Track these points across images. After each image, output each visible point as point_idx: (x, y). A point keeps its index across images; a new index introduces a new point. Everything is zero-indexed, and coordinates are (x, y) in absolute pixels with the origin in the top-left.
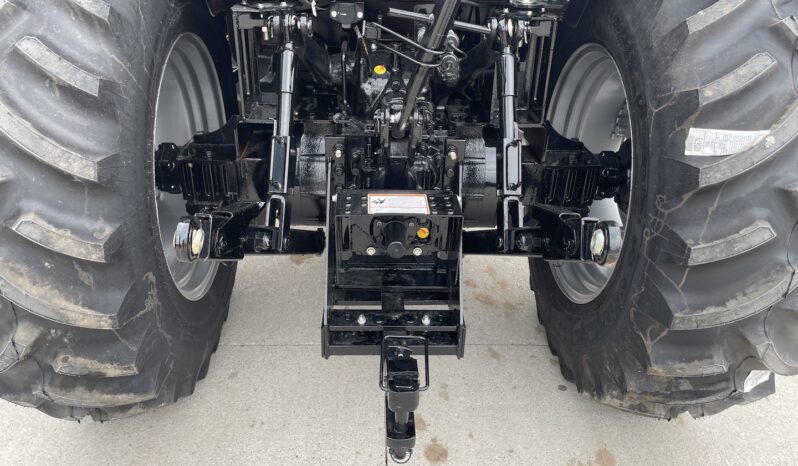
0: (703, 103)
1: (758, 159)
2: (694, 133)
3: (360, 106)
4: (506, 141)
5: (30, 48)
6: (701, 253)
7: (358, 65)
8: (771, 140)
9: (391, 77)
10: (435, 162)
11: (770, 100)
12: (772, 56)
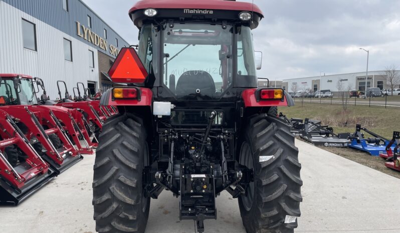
0: (260, 150)
1: (272, 161)
2: (260, 157)
3: (188, 156)
4: (223, 161)
5: (125, 143)
6: (265, 182)
7: (188, 147)
8: (274, 157)
9: (195, 149)
10: (207, 169)
11: (274, 150)
12: (273, 141)
